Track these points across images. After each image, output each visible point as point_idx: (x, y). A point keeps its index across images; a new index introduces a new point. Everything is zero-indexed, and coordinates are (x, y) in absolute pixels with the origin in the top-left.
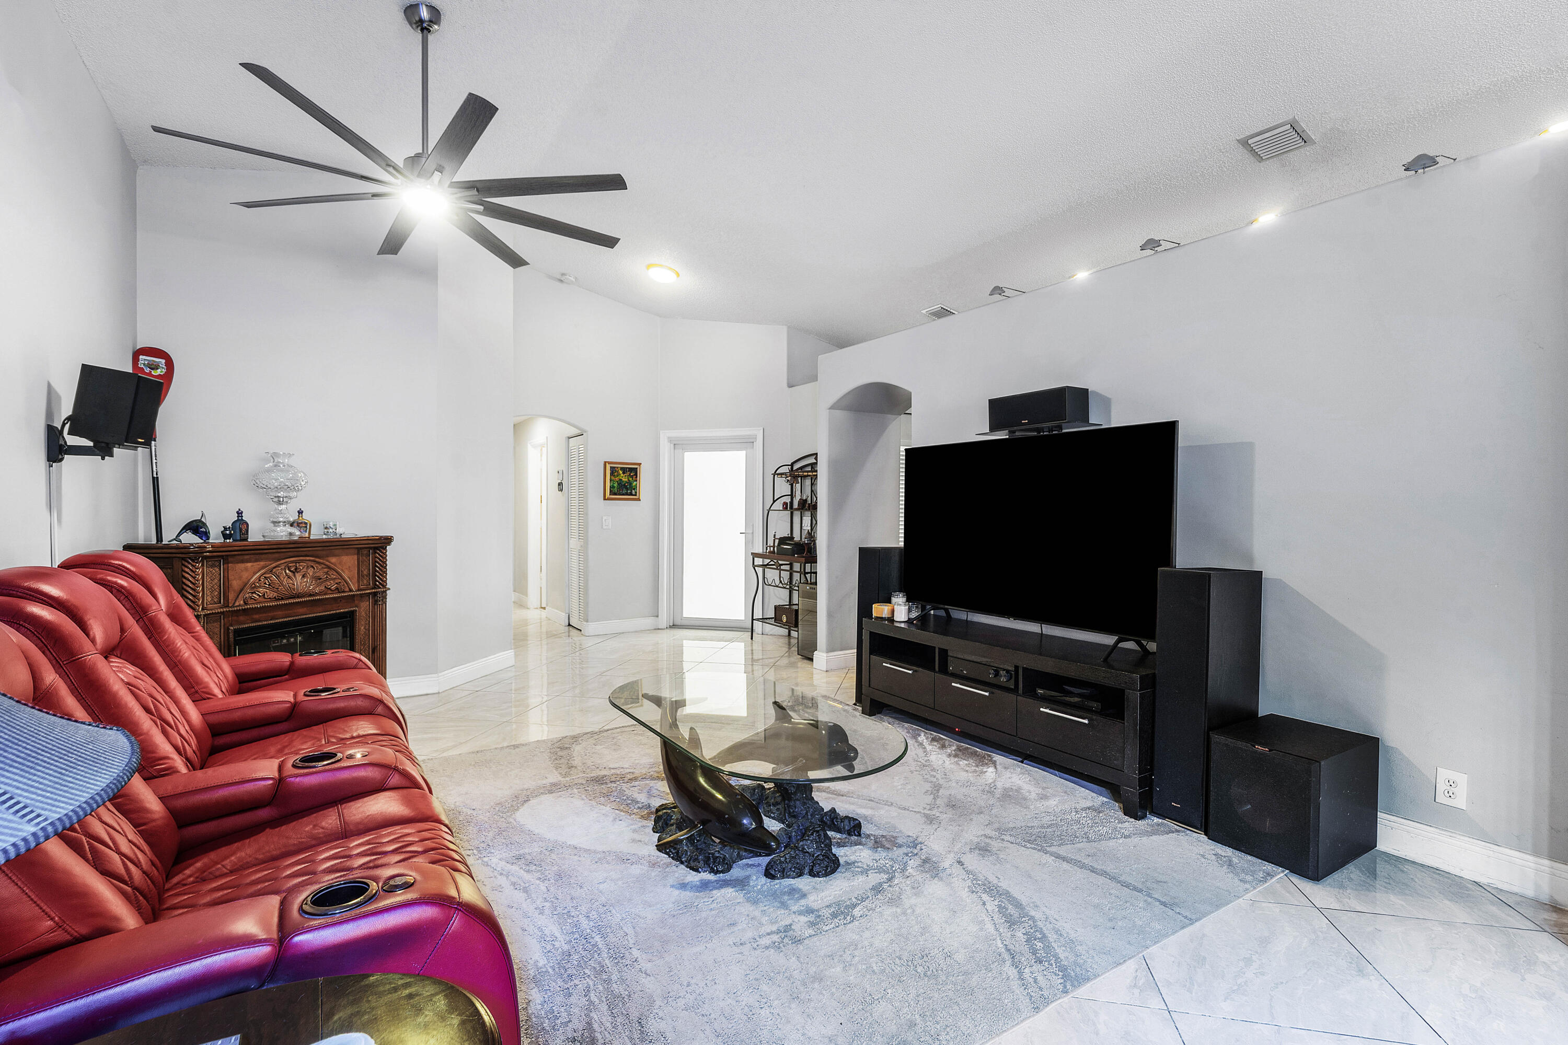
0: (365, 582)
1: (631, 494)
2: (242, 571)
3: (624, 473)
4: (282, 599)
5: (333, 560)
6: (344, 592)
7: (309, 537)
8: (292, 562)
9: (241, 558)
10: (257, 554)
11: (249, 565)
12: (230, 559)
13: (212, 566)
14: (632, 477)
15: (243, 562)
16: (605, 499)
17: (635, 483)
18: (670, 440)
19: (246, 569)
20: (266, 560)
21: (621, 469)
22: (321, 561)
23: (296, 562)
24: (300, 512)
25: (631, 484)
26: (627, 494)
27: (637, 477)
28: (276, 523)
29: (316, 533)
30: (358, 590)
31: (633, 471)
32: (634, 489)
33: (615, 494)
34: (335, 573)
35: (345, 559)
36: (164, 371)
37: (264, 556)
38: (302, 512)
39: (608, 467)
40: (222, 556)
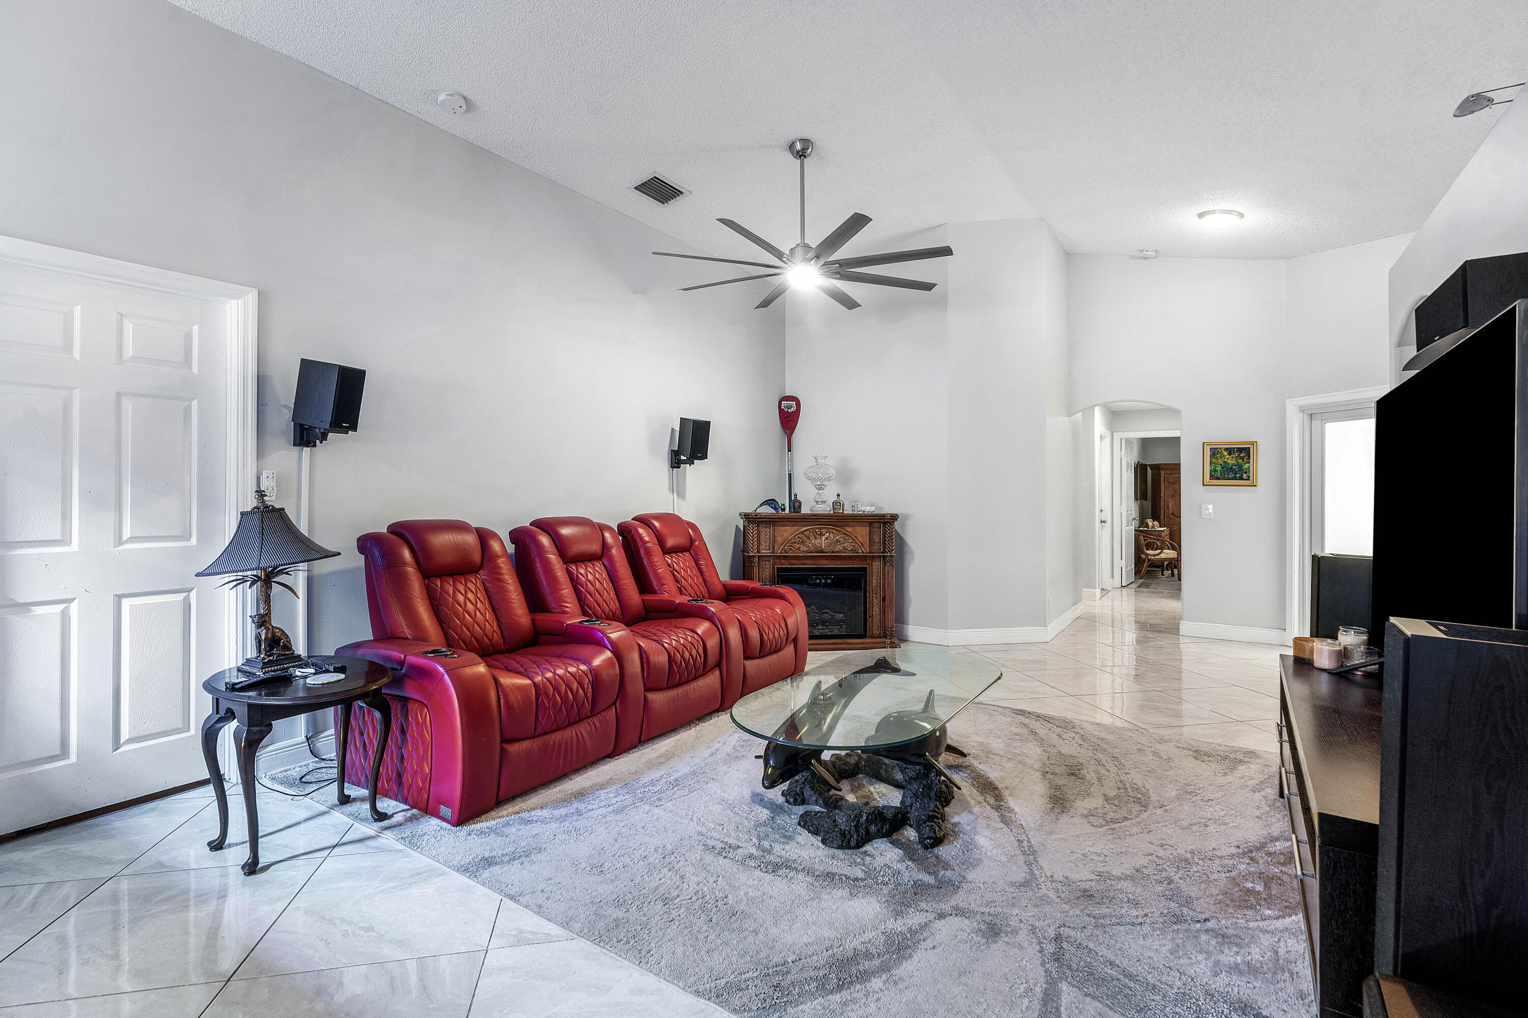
0: (876, 547)
1: (1241, 478)
2: (783, 531)
3: (1230, 454)
4: (811, 552)
5: (849, 529)
6: (857, 553)
7: (843, 513)
8: (818, 528)
9: (782, 523)
10: (795, 521)
11: (788, 528)
12: (776, 524)
13: (766, 527)
14: (1242, 458)
15: (784, 526)
16: (1204, 485)
17: (1247, 465)
18: (1302, 409)
19: (786, 531)
20: (800, 526)
21: (1226, 449)
22: (839, 529)
23: (820, 529)
24: (838, 495)
25: (1240, 467)
26: (1235, 478)
27: (1249, 458)
28: (817, 502)
29: (848, 511)
30: (870, 553)
31: (1244, 452)
32: (1246, 473)
33: (1218, 479)
34: (850, 538)
35: (858, 529)
36: (795, 408)
37: (798, 523)
38: (839, 495)
39: (1207, 449)
40: (771, 521)
